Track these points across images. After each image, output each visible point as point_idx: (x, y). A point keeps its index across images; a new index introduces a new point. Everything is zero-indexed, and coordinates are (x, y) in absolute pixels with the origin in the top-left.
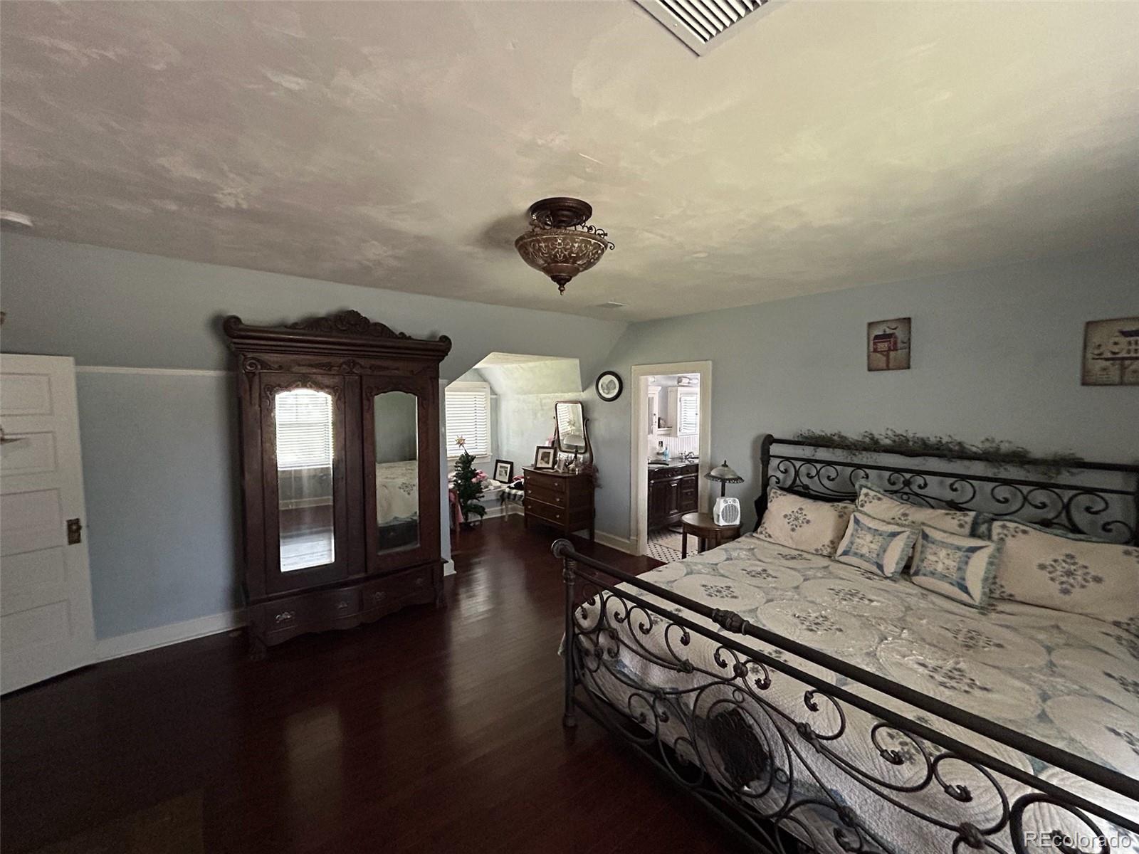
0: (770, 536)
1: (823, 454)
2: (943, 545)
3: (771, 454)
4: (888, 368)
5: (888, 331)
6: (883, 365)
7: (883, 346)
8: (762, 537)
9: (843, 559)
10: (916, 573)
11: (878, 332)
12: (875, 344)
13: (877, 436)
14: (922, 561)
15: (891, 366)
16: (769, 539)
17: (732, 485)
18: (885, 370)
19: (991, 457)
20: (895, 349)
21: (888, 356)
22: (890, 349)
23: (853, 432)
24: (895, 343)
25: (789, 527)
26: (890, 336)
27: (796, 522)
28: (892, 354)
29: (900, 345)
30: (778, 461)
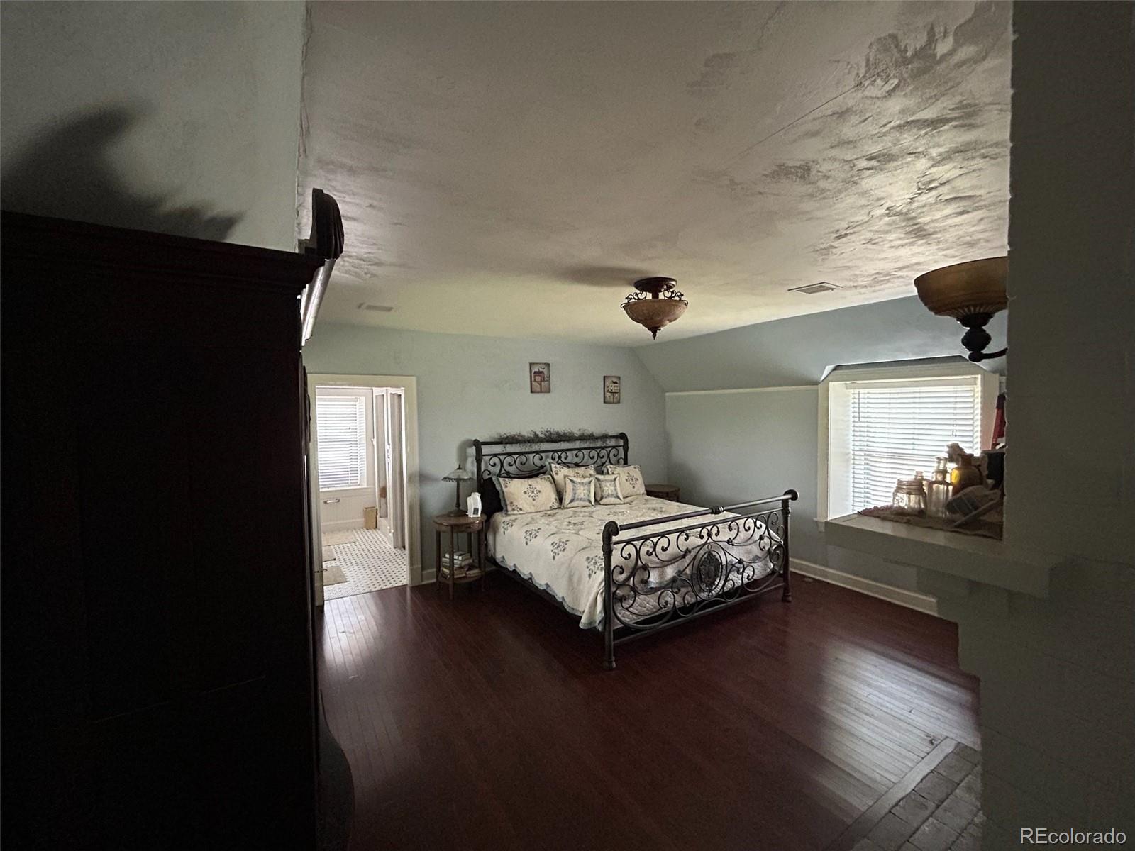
0: (521, 509)
1: (510, 449)
2: (606, 481)
3: (483, 453)
4: (541, 392)
5: (541, 370)
6: (538, 389)
7: (538, 378)
8: (515, 512)
9: (572, 504)
10: (602, 498)
11: (536, 369)
12: (535, 377)
13: (537, 433)
14: (603, 491)
15: (543, 390)
16: (521, 512)
17: (464, 483)
18: (538, 392)
19: (582, 438)
20: (544, 381)
21: (540, 385)
22: (541, 381)
23: (526, 432)
24: (544, 378)
25: (531, 499)
26: (542, 372)
27: (534, 495)
28: (543, 383)
29: (546, 379)
30: (488, 458)
